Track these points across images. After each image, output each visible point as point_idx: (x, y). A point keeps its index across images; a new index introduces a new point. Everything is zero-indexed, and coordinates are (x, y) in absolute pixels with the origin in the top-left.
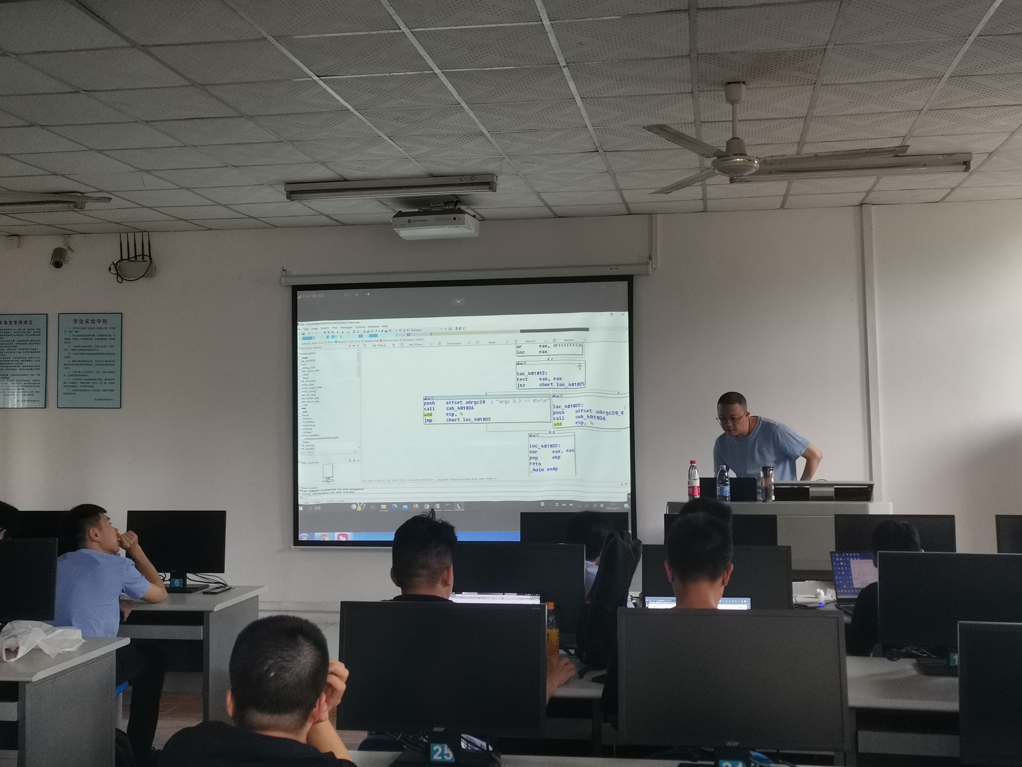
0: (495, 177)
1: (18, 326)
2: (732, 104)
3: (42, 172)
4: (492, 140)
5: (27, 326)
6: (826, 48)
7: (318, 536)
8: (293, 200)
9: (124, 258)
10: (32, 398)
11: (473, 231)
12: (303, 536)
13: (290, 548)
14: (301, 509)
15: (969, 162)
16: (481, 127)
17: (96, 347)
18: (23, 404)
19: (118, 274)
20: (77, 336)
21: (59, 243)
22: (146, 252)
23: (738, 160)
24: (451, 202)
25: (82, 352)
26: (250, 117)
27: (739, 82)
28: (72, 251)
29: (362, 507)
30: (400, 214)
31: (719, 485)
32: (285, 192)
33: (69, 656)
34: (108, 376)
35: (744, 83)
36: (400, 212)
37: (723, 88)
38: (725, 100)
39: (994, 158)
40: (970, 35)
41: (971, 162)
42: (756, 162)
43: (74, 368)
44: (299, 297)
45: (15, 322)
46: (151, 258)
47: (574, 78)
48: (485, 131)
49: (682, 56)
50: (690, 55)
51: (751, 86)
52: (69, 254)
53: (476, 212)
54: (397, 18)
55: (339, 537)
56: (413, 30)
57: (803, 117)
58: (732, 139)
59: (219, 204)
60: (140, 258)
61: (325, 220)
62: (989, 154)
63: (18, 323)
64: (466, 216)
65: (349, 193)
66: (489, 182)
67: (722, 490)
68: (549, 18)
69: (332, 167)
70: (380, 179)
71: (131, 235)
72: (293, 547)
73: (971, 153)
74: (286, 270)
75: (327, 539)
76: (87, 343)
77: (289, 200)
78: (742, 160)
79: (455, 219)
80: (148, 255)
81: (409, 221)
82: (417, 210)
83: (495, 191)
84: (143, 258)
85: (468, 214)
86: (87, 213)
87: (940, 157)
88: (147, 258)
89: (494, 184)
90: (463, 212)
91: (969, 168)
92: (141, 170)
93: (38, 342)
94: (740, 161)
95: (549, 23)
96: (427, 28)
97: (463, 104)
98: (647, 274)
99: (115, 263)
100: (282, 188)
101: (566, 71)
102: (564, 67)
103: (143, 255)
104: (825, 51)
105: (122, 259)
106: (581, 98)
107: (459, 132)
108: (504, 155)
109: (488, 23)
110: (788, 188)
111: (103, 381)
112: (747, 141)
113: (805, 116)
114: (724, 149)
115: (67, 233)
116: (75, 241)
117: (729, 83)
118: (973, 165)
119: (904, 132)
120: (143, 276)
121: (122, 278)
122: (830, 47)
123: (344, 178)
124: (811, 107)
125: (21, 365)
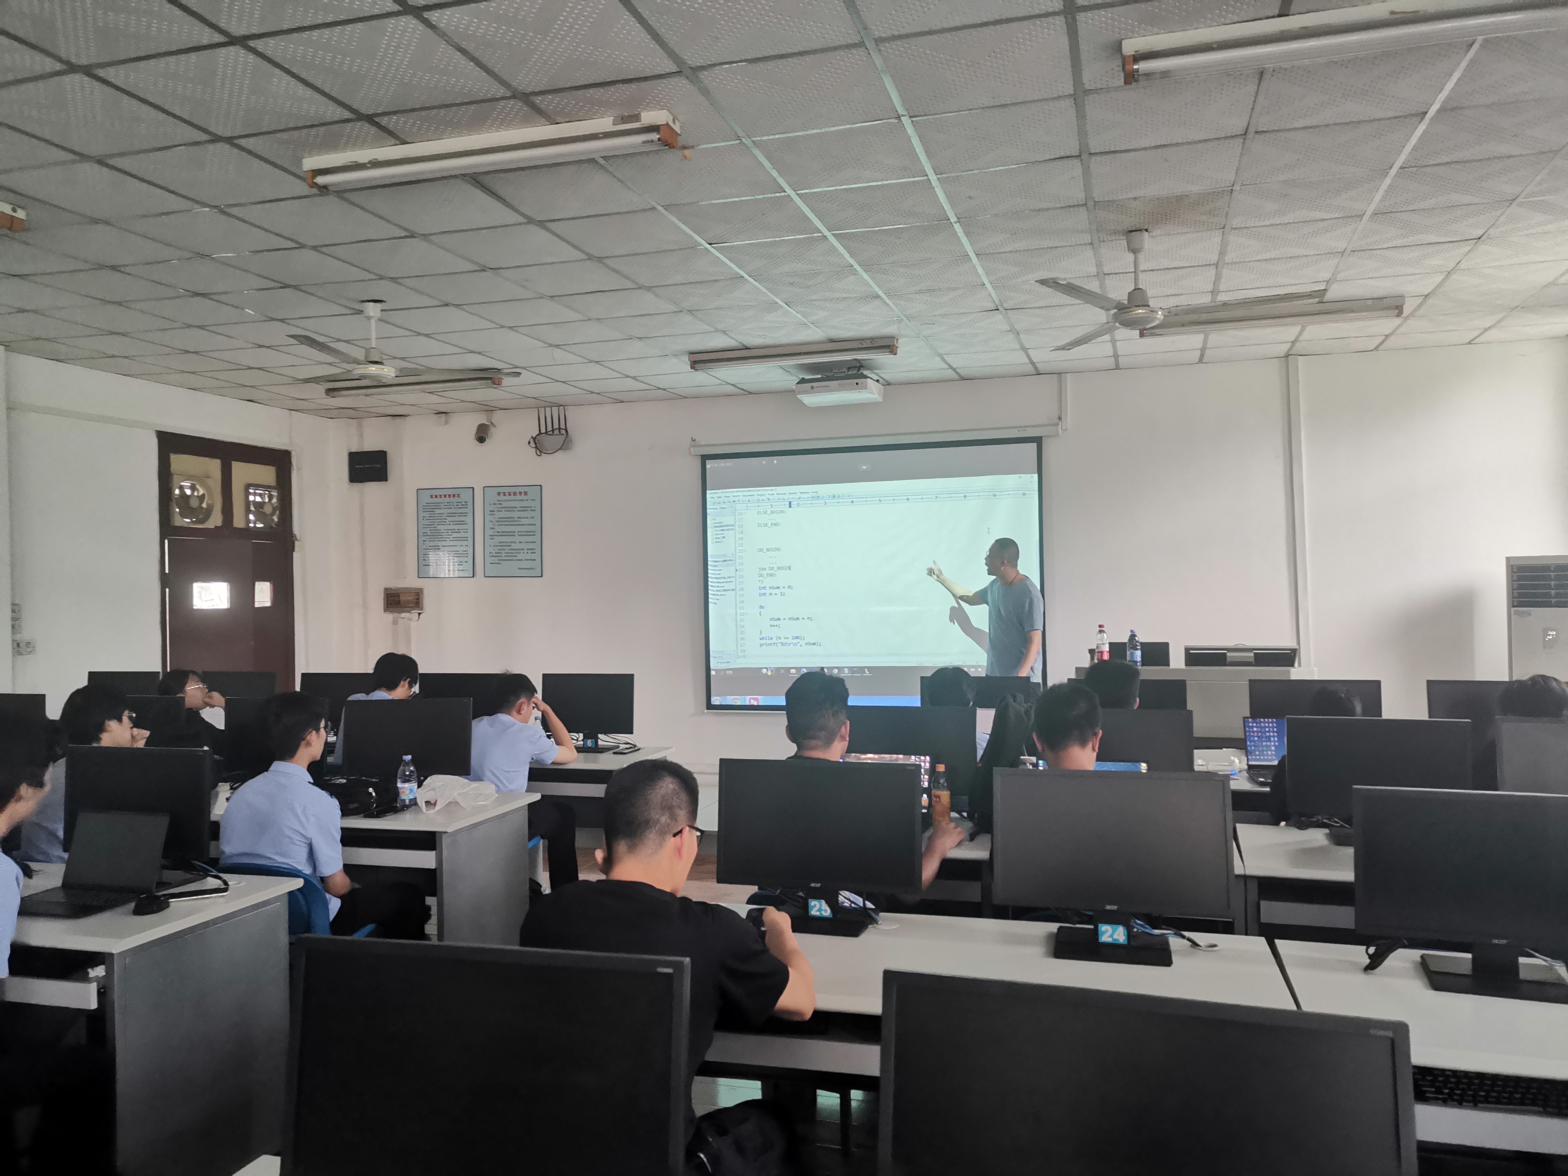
0: (896, 340)
1: (447, 499)
2: (1134, 253)
3: (460, 351)
4: (888, 301)
5: (456, 499)
6: (1232, 190)
7: (730, 700)
8: (696, 370)
9: (542, 432)
10: (461, 568)
11: (876, 396)
12: (716, 700)
13: (703, 712)
14: (713, 673)
15: (1402, 306)
16: (877, 289)
17: (518, 518)
18: (454, 574)
19: (536, 447)
20: (501, 508)
21: (482, 419)
22: (563, 426)
23: (1140, 311)
24: (854, 367)
25: (506, 523)
26: (649, 289)
27: (1141, 230)
28: (494, 426)
29: (772, 671)
30: (802, 381)
31: (1129, 651)
32: (689, 362)
33: (483, 808)
34: (531, 546)
35: (1146, 230)
36: (803, 379)
37: (1124, 237)
38: (1127, 250)
39: (1430, 301)
40: (1391, 168)
41: (1404, 306)
42: (1160, 313)
43: (499, 539)
44: (708, 466)
45: (445, 496)
46: (567, 431)
47: (967, 234)
48: (881, 293)
49: (1078, 206)
50: (1086, 204)
51: (1154, 234)
52: (492, 430)
53: (880, 377)
54: (781, 181)
55: (750, 701)
56: (798, 192)
57: (1214, 264)
58: (1133, 290)
59: (628, 377)
60: (557, 432)
61: (730, 389)
62: (1424, 297)
63: (447, 496)
64: (869, 380)
65: (750, 361)
66: (889, 346)
67: (1132, 655)
68: (935, 172)
69: (733, 336)
70: (781, 346)
71: (548, 409)
72: (706, 711)
73: (1403, 296)
74: (694, 440)
75: (739, 703)
76: (509, 514)
77: (693, 370)
78: (1144, 311)
79: (857, 384)
80: (564, 428)
81: (812, 387)
82: (820, 376)
83: (896, 354)
84: (560, 432)
85: (871, 378)
86: (507, 389)
87: (1369, 302)
88: (563, 432)
89: (895, 348)
90: (866, 377)
91: (1402, 313)
92: (551, 345)
93: (465, 514)
94: (1142, 313)
95: (935, 178)
96: (813, 189)
97: (856, 266)
98: (1056, 435)
99: (534, 437)
100: (686, 358)
101: (957, 227)
102: (956, 222)
103: (560, 429)
104: (1232, 193)
105: (540, 433)
106: (976, 255)
107: (854, 295)
108: (903, 317)
109: (873, 181)
110: (1205, 341)
111: (526, 551)
112: (1150, 293)
113: (1216, 262)
114: (1126, 302)
115: (489, 410)
116: (497, 417)
117: (1131, 231)
118: (1407, 310)
119: (1327, 276)
120: (560, 449)
121: (541, 452)
122: (1237, 188)
123: (744, 345)
124: (1222, 253)
125: (451, 537)
